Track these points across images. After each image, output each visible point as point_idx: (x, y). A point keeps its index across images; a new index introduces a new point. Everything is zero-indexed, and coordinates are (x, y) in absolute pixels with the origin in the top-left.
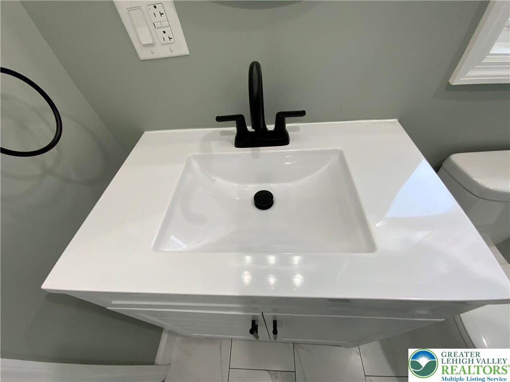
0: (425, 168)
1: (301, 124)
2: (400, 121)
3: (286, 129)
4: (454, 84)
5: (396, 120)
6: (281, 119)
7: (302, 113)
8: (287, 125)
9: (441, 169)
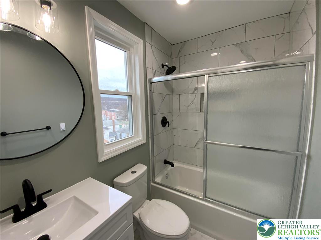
0: (111, 188)
1: (50, 197)
2: (92, 177)
3: (44, 201)
4: (100, 162)
5: (90, 177)
6: (40, 198)
7: (51, 190)
8: (44, 200)
9: (115, 186)
